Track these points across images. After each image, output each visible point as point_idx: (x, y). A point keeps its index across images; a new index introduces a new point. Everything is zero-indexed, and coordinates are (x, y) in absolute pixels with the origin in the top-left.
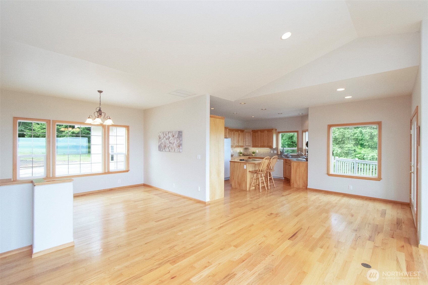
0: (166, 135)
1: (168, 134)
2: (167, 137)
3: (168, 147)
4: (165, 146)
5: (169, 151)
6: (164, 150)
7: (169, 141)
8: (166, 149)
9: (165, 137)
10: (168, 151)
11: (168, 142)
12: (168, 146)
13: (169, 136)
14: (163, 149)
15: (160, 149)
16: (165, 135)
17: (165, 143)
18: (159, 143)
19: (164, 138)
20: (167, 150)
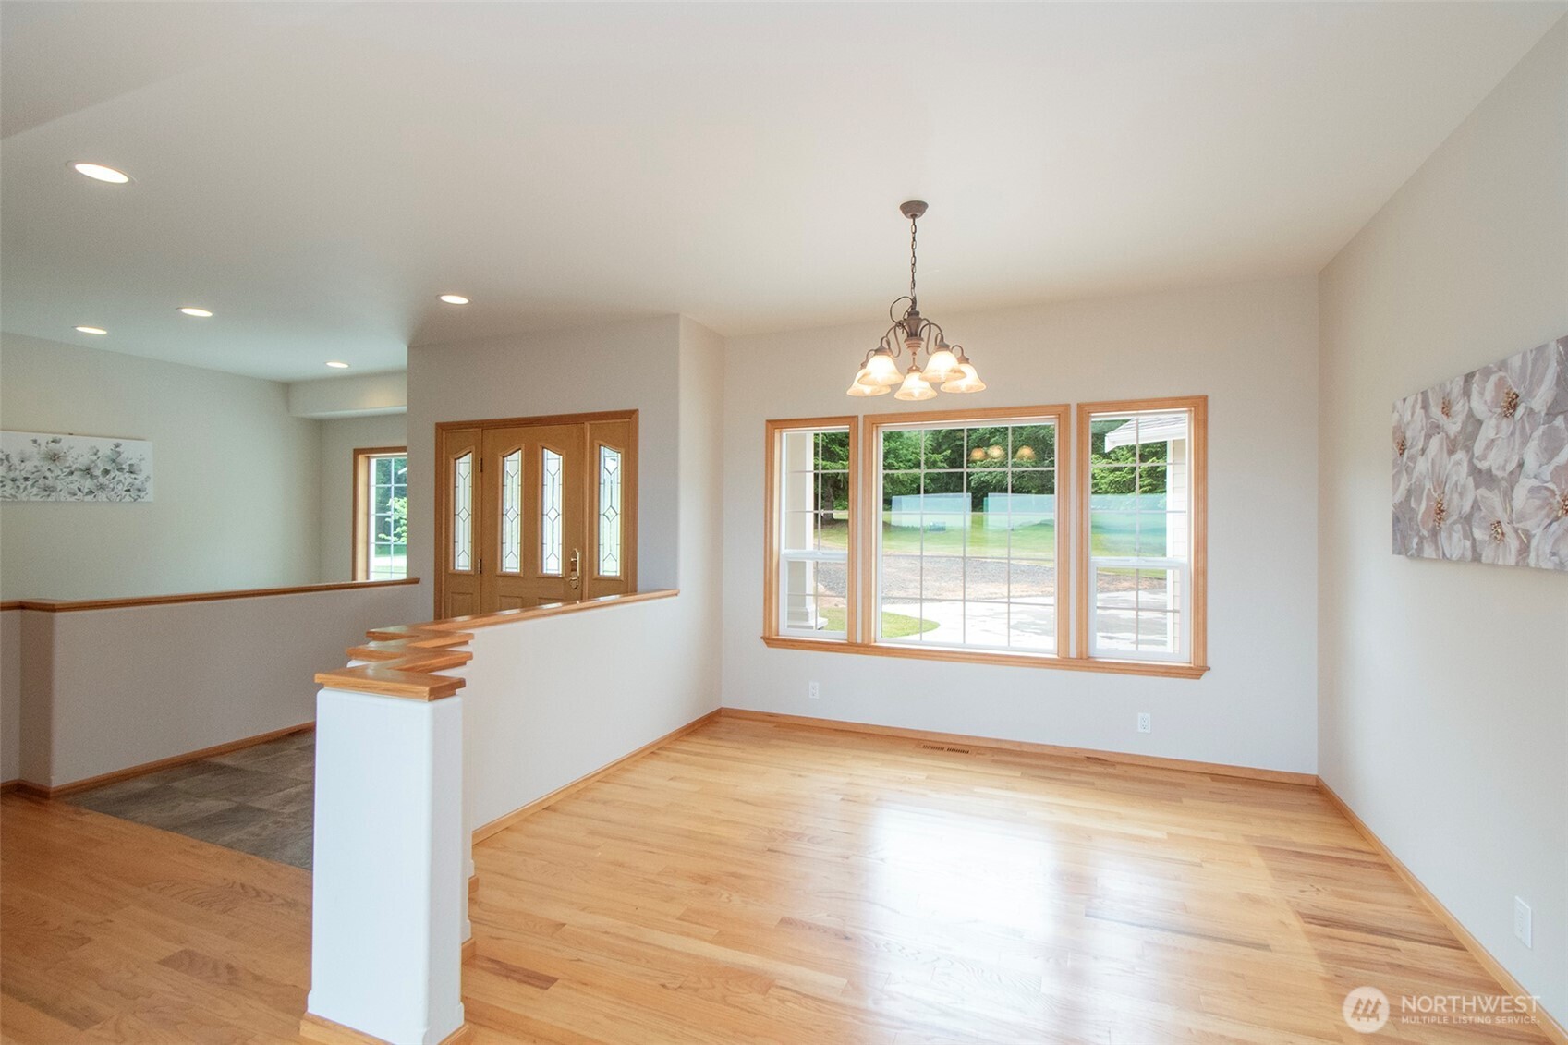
0: (1446, 409)
1: (1466, 393)
2: (1453, 427)
3: (1467, 520)
4: (1441, 511)
5: (1469, 554)
6: (1429, 551)
7: (1470, 462)
8: (1450, 536)
9: (1436, 428)
10: (1461, 560)
11: (1465, 468)
12: (1467, 508)
13: (1471, 414)
14: (1422, 538)
15: (1404, 537)
16: (1436, 411)
17: (1440, 484)
18: (1395, 493)
19: (1428, 437)
20: (1455, 543)
